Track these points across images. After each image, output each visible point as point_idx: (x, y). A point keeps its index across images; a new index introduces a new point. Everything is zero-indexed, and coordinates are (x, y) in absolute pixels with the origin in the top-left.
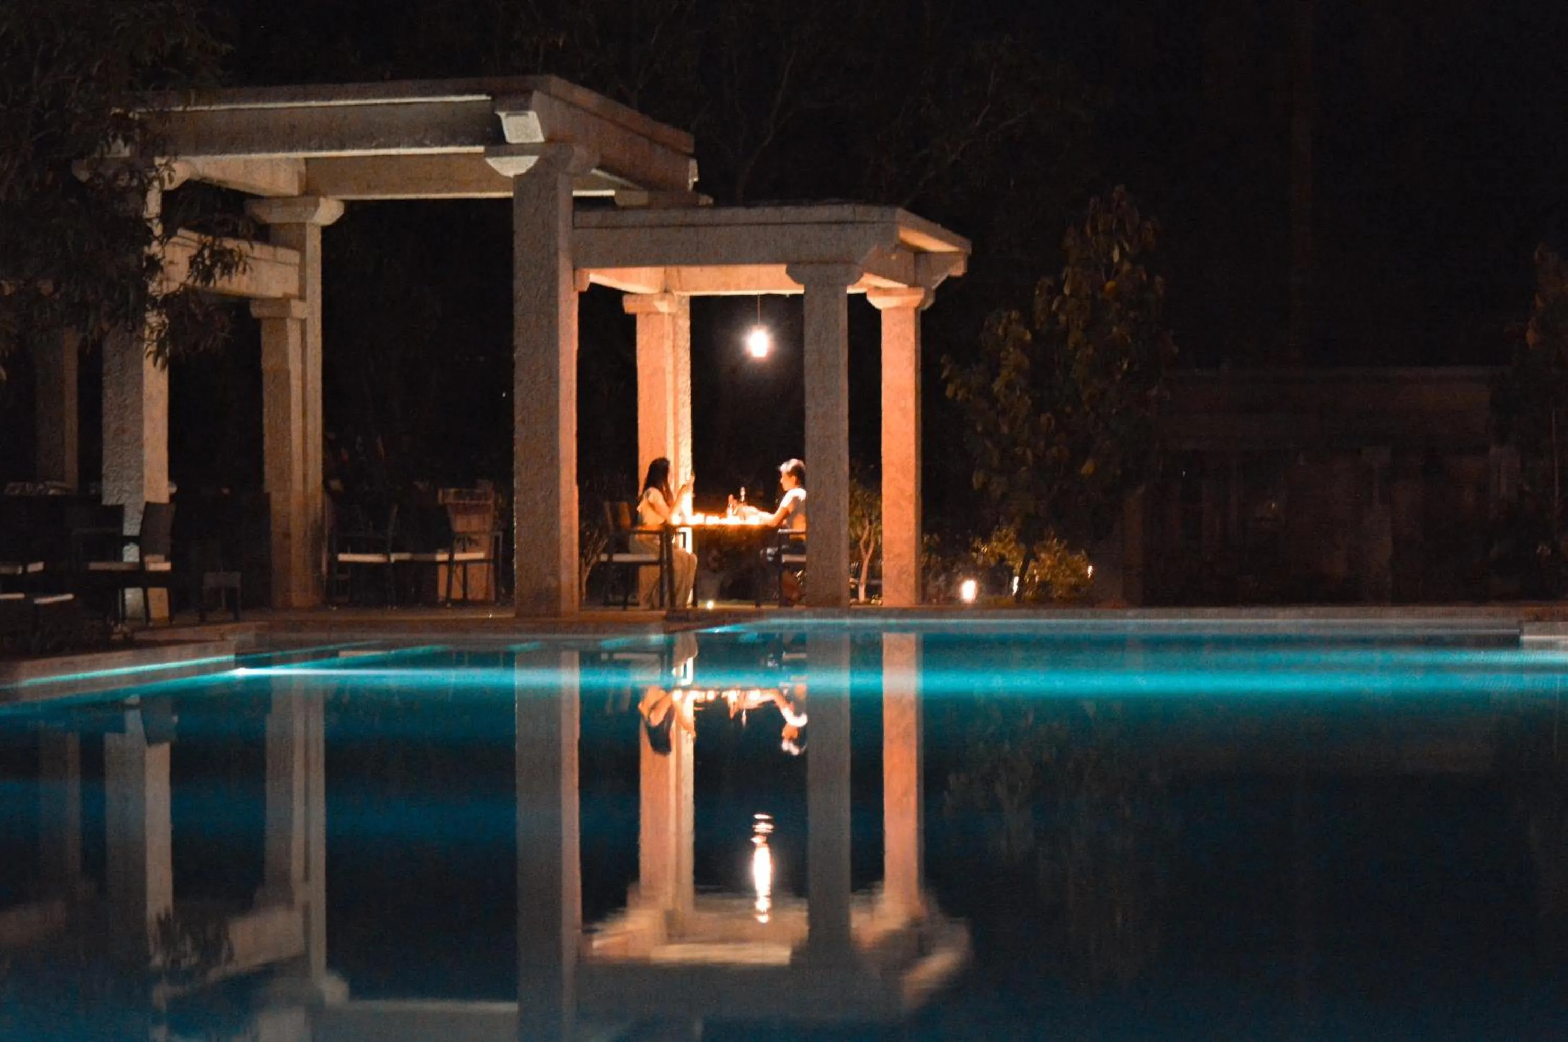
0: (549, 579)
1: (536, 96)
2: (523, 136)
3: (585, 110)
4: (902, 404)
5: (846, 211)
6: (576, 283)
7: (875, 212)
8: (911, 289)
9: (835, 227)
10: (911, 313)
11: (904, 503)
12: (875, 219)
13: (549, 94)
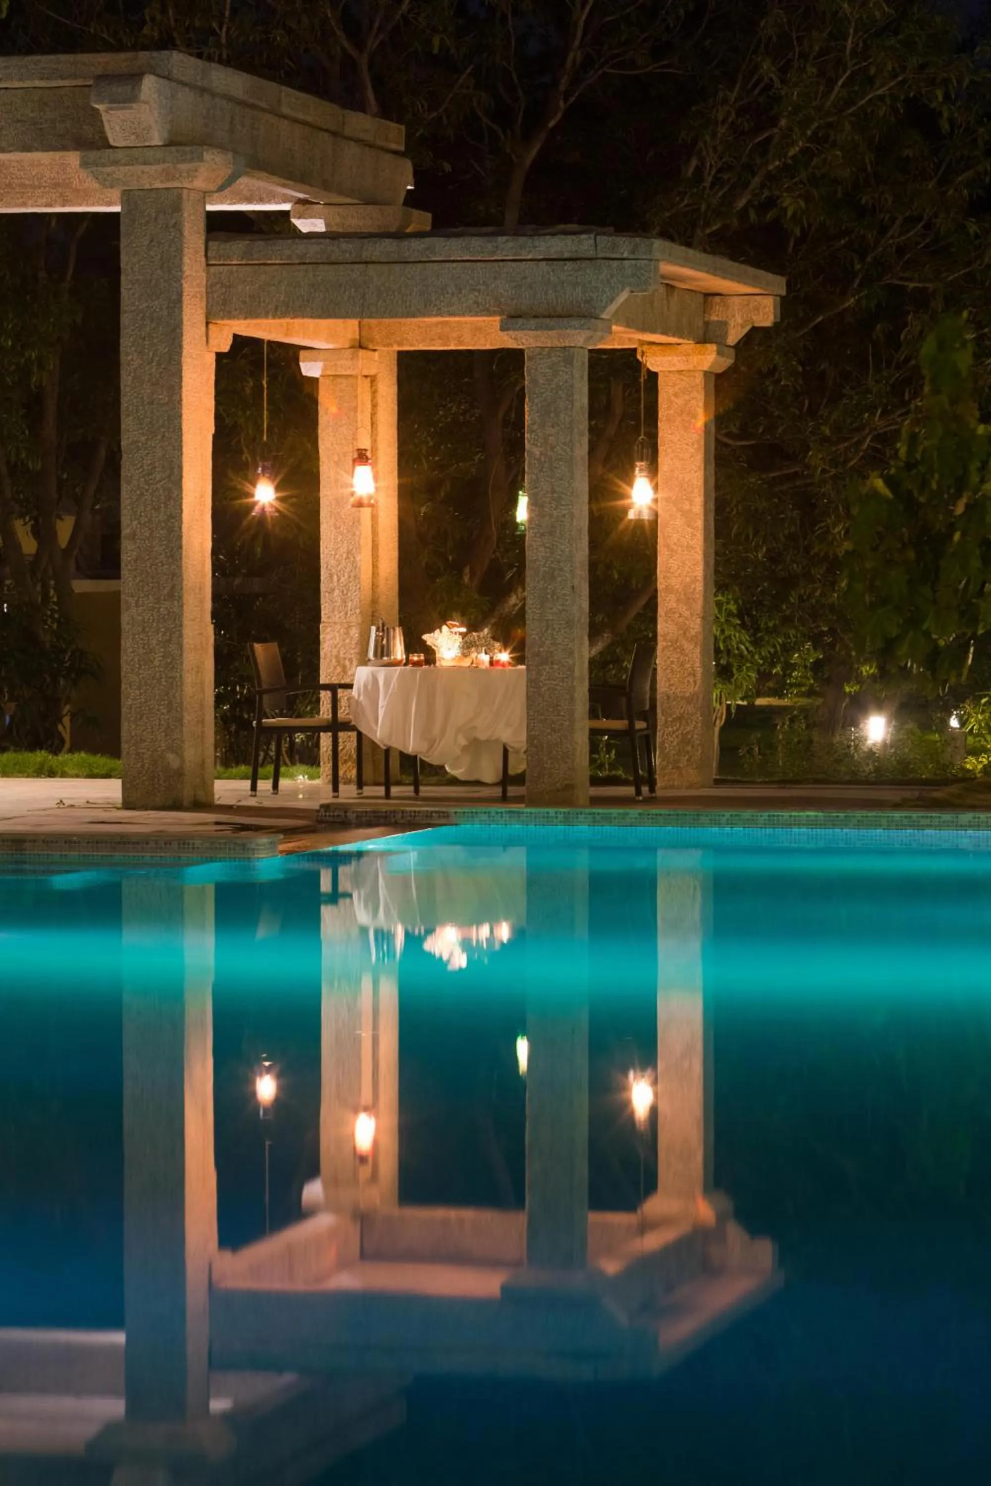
0: (171, 757)
1: (149, 83)
2: (133, 137)
3: (230, 99)
4: (687, 507)
5: (585, 243)
6: (211, 341)
7: (624, 245)
8: (698, 345)
9: (569, 265)
10: (699, 379)
11: (687, 646)
12: (625, 255)
13: (168, 78)
